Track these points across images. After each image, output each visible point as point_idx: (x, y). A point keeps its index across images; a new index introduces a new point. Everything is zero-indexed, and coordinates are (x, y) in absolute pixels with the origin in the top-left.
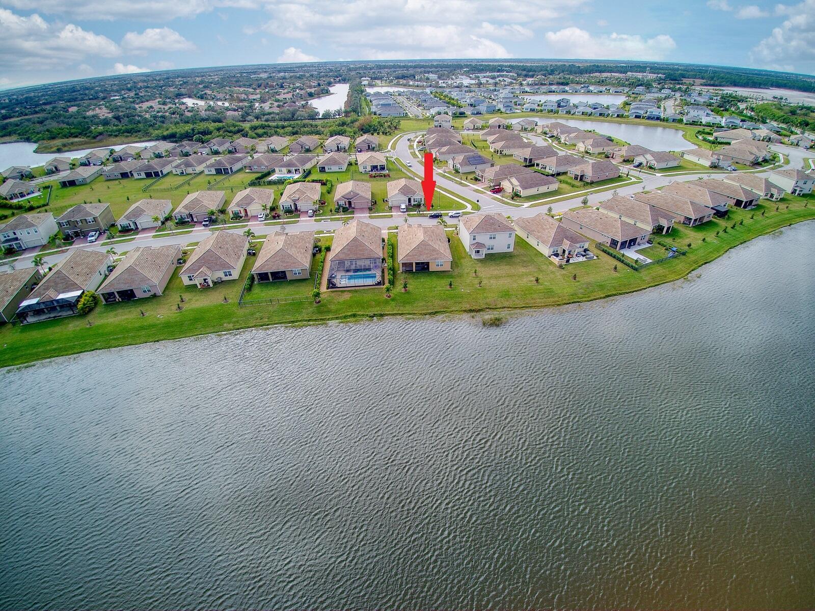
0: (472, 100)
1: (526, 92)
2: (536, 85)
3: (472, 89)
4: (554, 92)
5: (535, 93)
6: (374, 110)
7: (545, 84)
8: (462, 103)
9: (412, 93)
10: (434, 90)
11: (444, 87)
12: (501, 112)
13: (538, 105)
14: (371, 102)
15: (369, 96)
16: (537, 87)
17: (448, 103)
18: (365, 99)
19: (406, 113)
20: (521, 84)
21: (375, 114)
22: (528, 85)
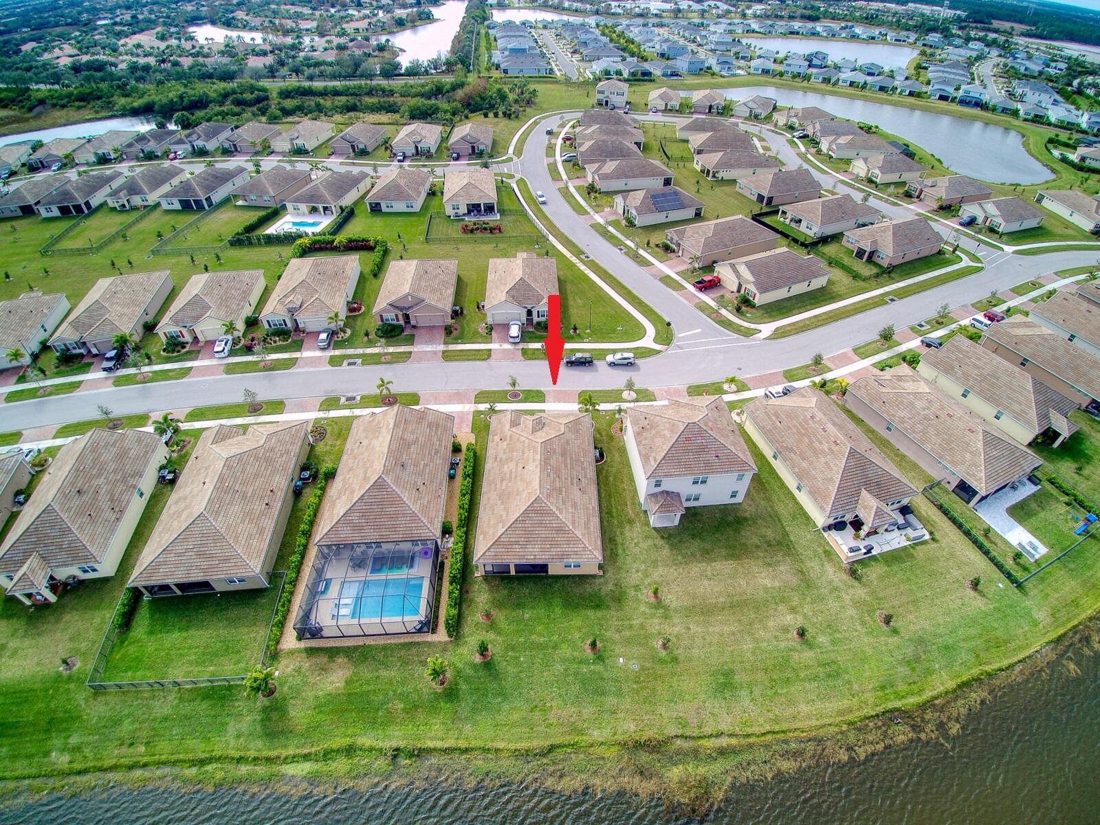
0: (665, 47)
1: (753, 31)
2: (768, 17)
3: (665, 21)
4: (798, 33)
5: (767, 34)
6: (496, 62)
7: (782, 17)
8: (647, 49)
9: (566, 25)
10: (602, 20)
11: (619, 14)
12: (713, 74)
13: (775, 61)
14: (495, 40)
15: (493, 28)
16: (770, 22)
17: (624, 50)
18: (487, 34)
19: (551, 70)
20: (744, 16)
21: (498, 67)
22: (755, 16)
